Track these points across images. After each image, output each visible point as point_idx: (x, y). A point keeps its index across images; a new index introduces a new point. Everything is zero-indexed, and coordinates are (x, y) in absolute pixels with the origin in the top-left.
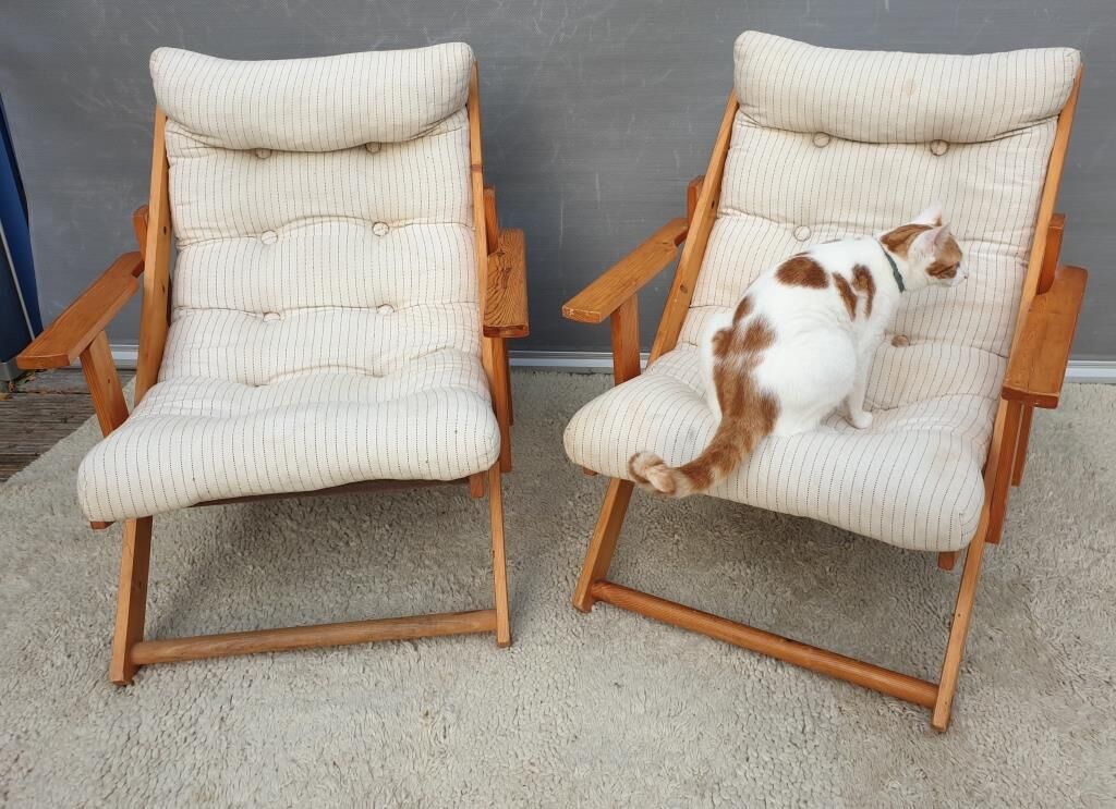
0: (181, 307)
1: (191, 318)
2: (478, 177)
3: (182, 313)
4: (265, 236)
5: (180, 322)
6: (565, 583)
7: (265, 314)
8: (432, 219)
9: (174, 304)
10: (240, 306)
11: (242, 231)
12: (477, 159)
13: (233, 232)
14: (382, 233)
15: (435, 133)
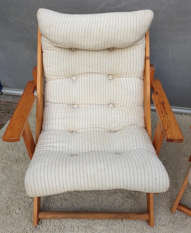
0: (47, 102)
1: (51, 106)
2: (148, 62)
3: (48, 104)
4: (73, 78)
5: (48, 107)
6: (164, 198)
7: (73, 105)
8: (130, 76)
9: (45, 100)
10: (66, 102)
11: (66, 76)
12: (148, 55)
13: (64, 77)
14: (111, 78)
15: (135, 45)
